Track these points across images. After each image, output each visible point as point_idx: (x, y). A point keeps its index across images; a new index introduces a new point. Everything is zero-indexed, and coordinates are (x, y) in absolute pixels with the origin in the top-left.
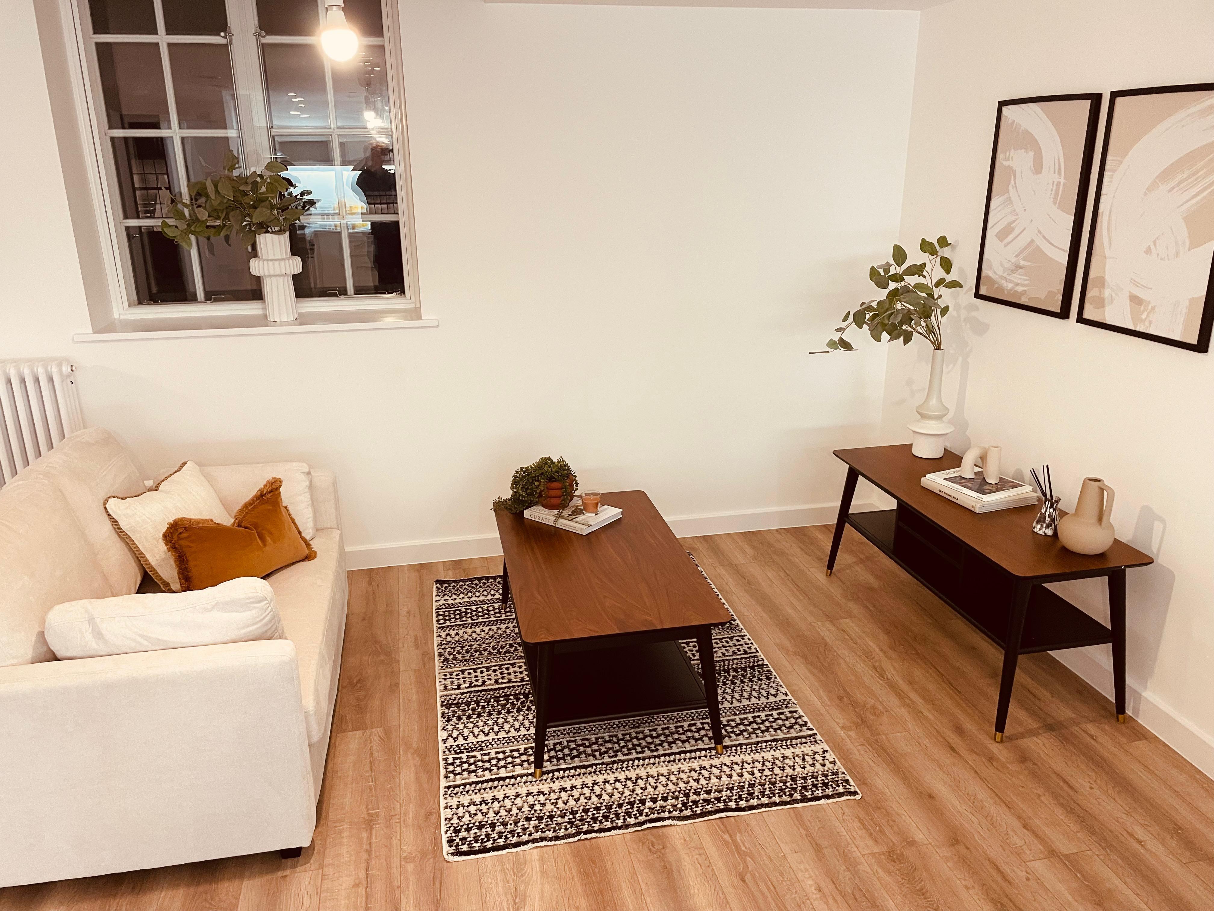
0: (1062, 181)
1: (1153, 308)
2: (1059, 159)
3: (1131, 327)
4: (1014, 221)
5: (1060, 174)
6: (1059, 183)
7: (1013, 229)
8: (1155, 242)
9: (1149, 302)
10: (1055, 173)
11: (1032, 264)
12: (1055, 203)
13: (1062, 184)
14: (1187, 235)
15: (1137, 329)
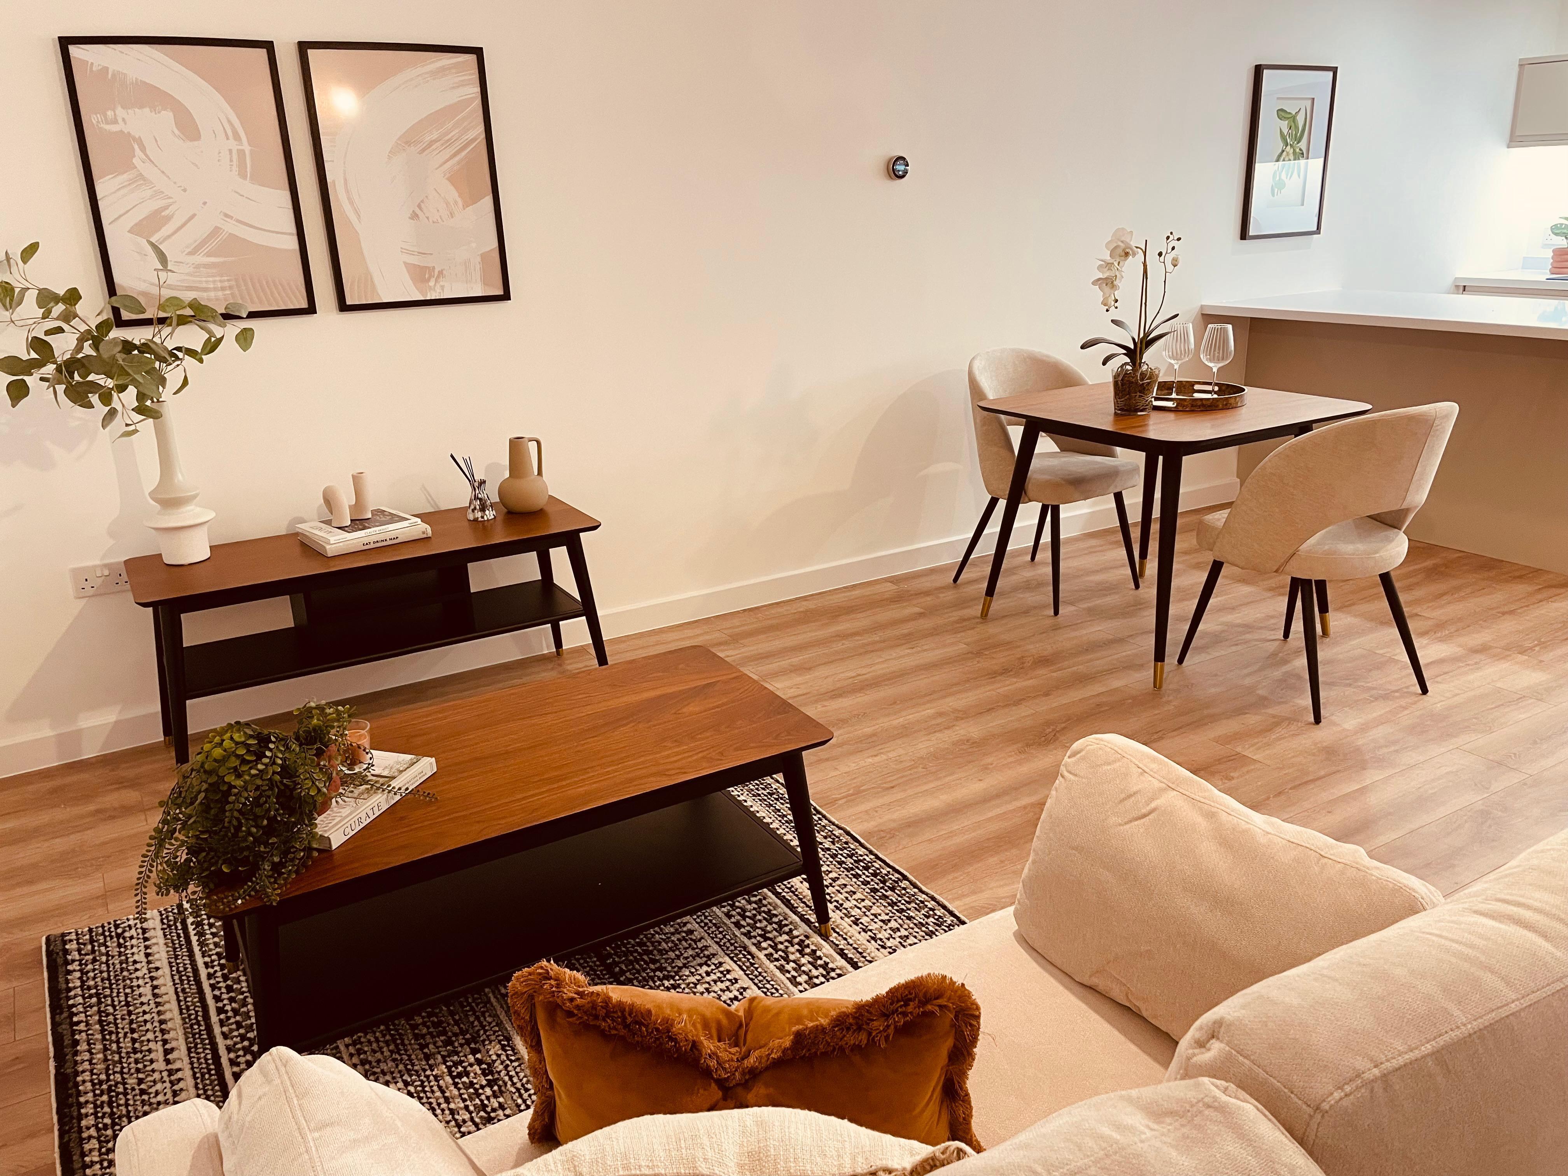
0: (247, 148)
1: (441, 272)
2: (229, 122)
3: (420, 297)
4: (166, 208)
5: (237, 137)
6: (241, 153)
7: (168, 218)
8: (419, 206)
9: (434, 268)
10: (228, 139)
11: (230, 259)
12: (243, 175)
13: (247, 153)
14: (456, 194)
15: (428, 298)
